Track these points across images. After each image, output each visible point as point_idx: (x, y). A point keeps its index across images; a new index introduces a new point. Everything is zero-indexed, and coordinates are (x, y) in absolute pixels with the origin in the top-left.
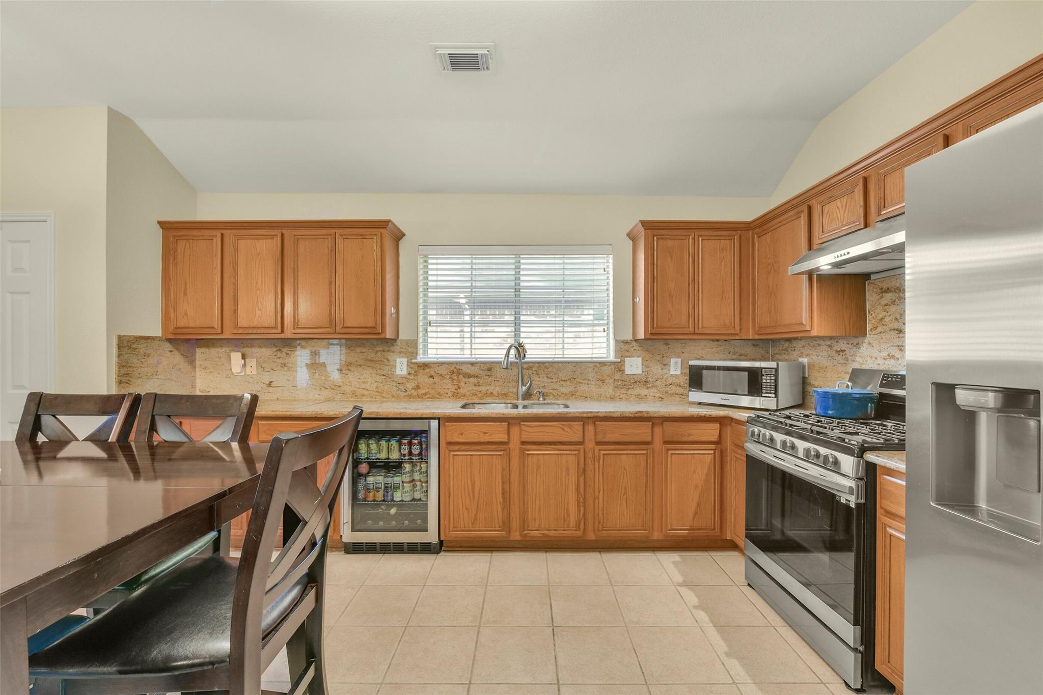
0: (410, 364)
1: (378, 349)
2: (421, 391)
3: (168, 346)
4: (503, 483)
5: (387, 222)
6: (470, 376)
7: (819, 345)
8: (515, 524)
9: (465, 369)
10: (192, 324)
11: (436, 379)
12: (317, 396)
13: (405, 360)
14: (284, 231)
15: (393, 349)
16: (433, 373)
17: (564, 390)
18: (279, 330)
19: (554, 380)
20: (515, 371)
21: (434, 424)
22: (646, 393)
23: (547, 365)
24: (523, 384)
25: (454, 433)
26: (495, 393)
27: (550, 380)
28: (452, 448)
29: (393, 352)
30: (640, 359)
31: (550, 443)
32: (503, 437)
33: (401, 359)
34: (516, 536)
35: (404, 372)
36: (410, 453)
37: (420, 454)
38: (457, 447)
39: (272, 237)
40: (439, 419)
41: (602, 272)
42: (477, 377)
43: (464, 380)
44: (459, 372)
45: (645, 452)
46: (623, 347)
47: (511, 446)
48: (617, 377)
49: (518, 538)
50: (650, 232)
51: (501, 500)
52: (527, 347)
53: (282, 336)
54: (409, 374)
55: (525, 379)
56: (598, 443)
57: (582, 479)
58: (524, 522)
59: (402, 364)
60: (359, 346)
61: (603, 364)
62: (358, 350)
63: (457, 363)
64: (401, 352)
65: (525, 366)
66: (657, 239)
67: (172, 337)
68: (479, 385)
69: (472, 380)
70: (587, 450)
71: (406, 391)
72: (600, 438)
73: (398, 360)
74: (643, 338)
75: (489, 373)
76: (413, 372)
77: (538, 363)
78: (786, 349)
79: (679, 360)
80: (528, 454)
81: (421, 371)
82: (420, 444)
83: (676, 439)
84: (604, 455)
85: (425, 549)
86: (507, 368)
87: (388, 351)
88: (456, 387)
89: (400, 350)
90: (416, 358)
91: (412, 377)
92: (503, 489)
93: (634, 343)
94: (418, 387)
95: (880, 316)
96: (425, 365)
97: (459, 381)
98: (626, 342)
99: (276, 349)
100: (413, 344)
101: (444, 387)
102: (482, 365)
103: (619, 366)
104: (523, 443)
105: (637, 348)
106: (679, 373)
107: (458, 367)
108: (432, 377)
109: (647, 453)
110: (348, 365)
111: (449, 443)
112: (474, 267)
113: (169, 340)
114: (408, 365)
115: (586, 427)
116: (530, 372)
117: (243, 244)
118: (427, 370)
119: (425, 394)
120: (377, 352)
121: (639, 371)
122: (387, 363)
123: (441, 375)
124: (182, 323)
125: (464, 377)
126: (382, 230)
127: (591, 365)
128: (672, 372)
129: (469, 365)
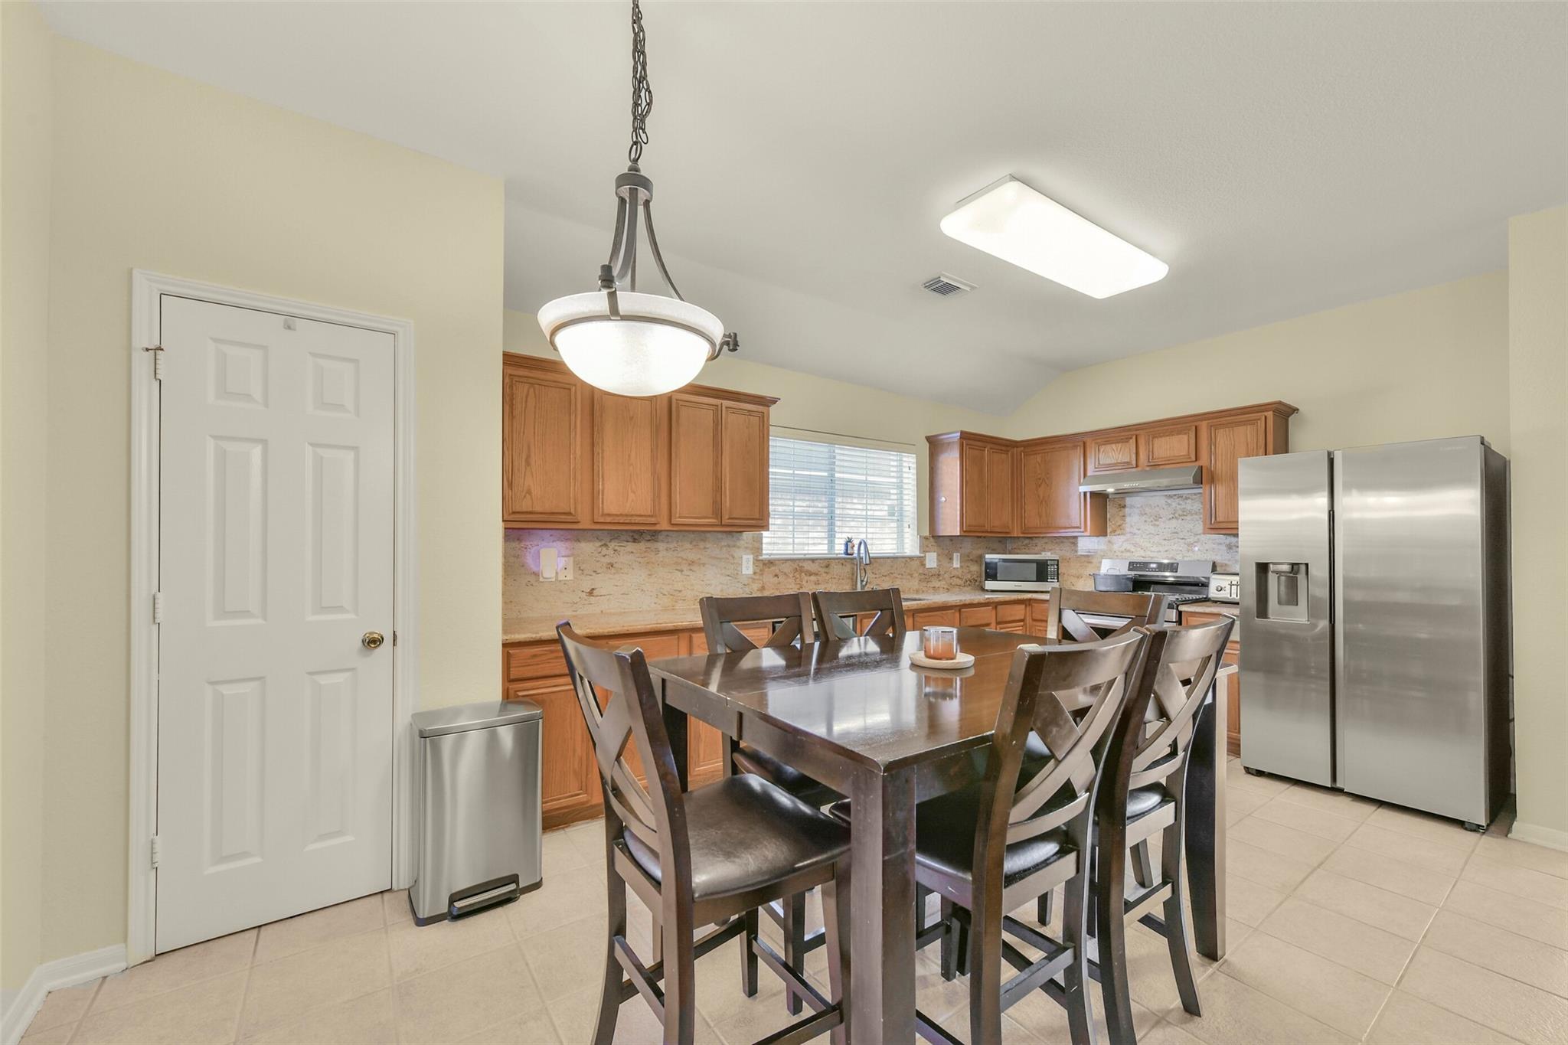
0: (756, 561)
1: (723, 544)
5: (764, 397)
6: (810, 574)
7: (1062, 542)
9: (808, 566)
10: (538, 509)
11: (781, 578)
12: (653, 605)
13: (751, 557)
15: (738, 544)
16: (777, 571)
19: (877, 576)
22: (938, 586)
27: (874, 576)
29: (739, 547)
30: (936, 555)
33: (748, 556)
35: (750, 572)
41: (908, 468)
42: (817, 574)
43: (806, 578)
44: (801, 570)
46: (924, 543)
48: (920, 571)
50: (964, 443)
53: (655, 528)
54: (755, 573)
59: (748, 561)
60: (702, 540)
61: (910, 559)
62: (701, 545)
63: (799, 560)
64: (746, 548)
66: (969, 448)
68: (819, 584)
69: (812, 578)
73: (745, 557)
74: (958, 534)
75: (826, 570)
76: (758, 571)
78: (1026, 545)
79: (959, 554)
81: (766, 569)
87: (734, 546)
88: (798, 586)
89: (746, 545)
90: (761, 554)
91: (757, 577)
93: (931, 540)
94: (762, 589)
95: (1119, 524)
96: (770, 563)
97: (801, 580)
98: (926, 538)
99: (600, 544)
100: (760, 538)
101: (788, 587)
102: (821, 561)
103: (921, 560)
105: (934, 544)
106: (958, 566)
107: (801, 564)
108: (776, 575)
110: (690, 564)
114: (754, 563)
118: (773, 568)
120: (722, 547)
121: (935, 566)
122: (732, 561)
123: (785, 574)
125: (806, 574)
127: (904, 560)
128: (955, 566)
129: (810, 562)
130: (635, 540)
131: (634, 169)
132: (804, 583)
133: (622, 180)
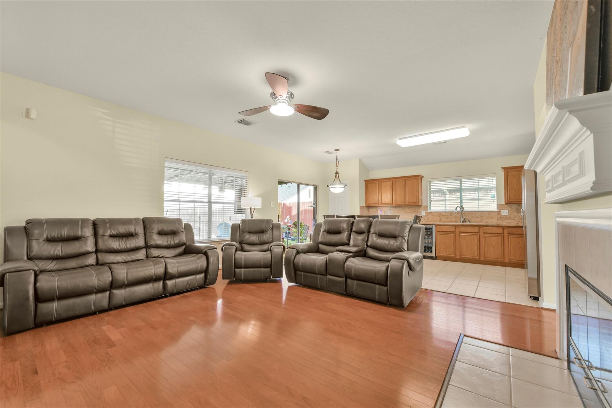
0: (426, 212)
2: (429, 220)
3: (366, 208)
4: (454, 242)
5: (420, 175)
6: (445, 216)
8: (458, 253)
9: (443, 214)
10: (372, 203)
11: (434, 217)
13: (424, 211)
14: (393, 180)
15: (421, 208)
16: (433, 215)
17: (477, 220)
18: (392, 204)
20: (460, 214)
21: (434, 226)
22: (510, 222)
23: (471, 212)
24: (462, 218)
25: (439, 229)
26: (453, 221)
27: (472, 217)
28: (439, 232)
30: (508, 210)
31: (468, 232)
32: (454, 230)
34: (458, 257)
35: (424, 215)
36: (427, 234)
37: (430, 234)
38: (440, 232)
39: (390, 181)
40: (435, 225)
41: (492, 182)
42: (447, 216)
43: (443, 217)
44: (441, 215)
45: (500, 236)
46: (500, 206)
47: (456, 233)
48: (498, 216)
49: (459, 258)
50: (506, 170)
51: (453, 247)
52: (464, 207)
53: (392, 205)
54: (426, 215)
55: (463, 217)
56: (484, 233)
57: (478, 243)
58: (460, 253)
59: (423, 212)
60: (411, 207)
61: (492, 212)
62: (411, 209)
63: (440, 212)
65: (463, 213)
66: (509, 172)
67: (367, 206)
68: (448, 218)
69: (445, 217)
70: (480, 235)
71: (425, 220)
72: (485, 231)
73: (422, 211)
75: (451, 215)
77: (468, 212)
80: (461, 235)
81: (429, 214)
82: (430, 231)
83: (512, 233)
84: (486, 236)
85: (432, 258)
86: (456, 213)
87: (419, 209)
88: (440, 219)
89: (423, 208)
90: (427, 211)
91: (426, 216)
92: (454, 244)
93: (505, 205)
94: (428, 219)
96: (431, 213)
98: (502, 205)
99: (389, 209)
100: (426, 207)
101: (436, 219)
102: (449, 213)
103: (499, 213)
104: (460, 232)
105: (507, 207)
108: (432, 216)
109: (501, 237)
110: (408, 213)
111: (438, 231)
112: (446, 184)
113: (366, 207)
115: (480, 229)
116: (465, 215)
117: (383, 183)
118: (431, 214)
119: (430, 221)
120: (416, 209)
121: (507, 214)
122: (419, 212)
123: (435, 215)
124: (370, 203)
126: (418, 177)
127: (488, 212)
128: (521, 215)
129: (444, 213)
130: (396, 208)
131: (337, 172)
132: (442, 218)
133: (336, 173)
